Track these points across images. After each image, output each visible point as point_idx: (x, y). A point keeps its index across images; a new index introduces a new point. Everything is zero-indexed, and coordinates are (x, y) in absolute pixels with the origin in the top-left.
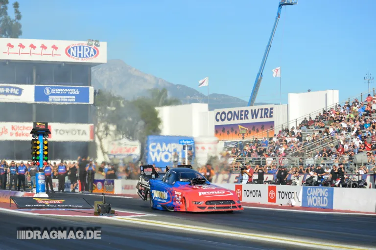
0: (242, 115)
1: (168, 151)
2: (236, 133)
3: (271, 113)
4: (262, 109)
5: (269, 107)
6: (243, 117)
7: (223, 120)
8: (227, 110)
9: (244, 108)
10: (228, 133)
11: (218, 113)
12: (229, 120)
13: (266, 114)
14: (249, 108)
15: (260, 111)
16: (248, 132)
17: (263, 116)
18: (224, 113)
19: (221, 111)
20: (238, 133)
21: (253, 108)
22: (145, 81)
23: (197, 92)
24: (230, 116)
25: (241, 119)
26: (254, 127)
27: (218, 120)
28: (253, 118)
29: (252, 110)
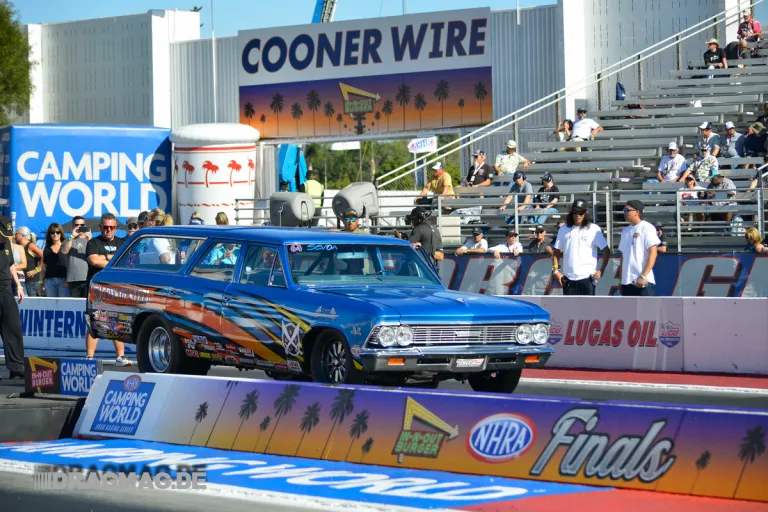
0: (351, 47)
3: (477, 36)
4: (437, 26)
5: (468, 17)
6: (358, 54)
7: (273, 67)
8: (289, 34)
10: (297, 112)
11: (254, 44)
12: (300, 65)
13: (454, 41)
15: (430, 32)
16: (379, 108)
17: (443, 47)
18: (278, 41)
20: (338, 111)
24: (301, 52)
25: (351, 61)
26: (406, 89)
27: (251, 69)
28: (399, 56)
29: (394, 30)
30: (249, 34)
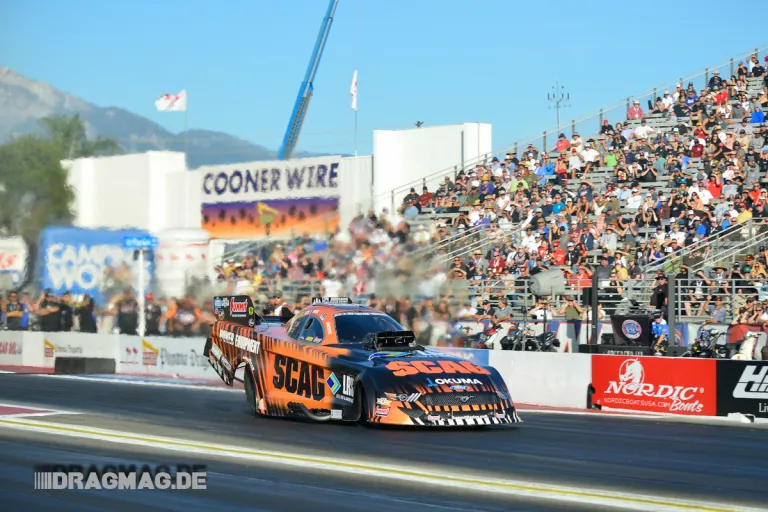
1: (92, 263)
2: (251, 221)
3: (333, 175)
4: (311, 168)
5: (328, 161)
6: (268, 185)
7: (220, 192)
8: (229, 170)
9: (270, 165)
10: (233, 221)
11: (209, 176)
12: (234, 190)
13: (320, 178)
14: (282, 165)
16: (278, 220)
17: (314, 182)
18: (223, 175)
19: (215, 170)
20: (256, 221)
21: (293, 164)
24: (236, 182)
25: (264, 189)
26: (293, 209)
28: (291, 187)
30: (205, 170)
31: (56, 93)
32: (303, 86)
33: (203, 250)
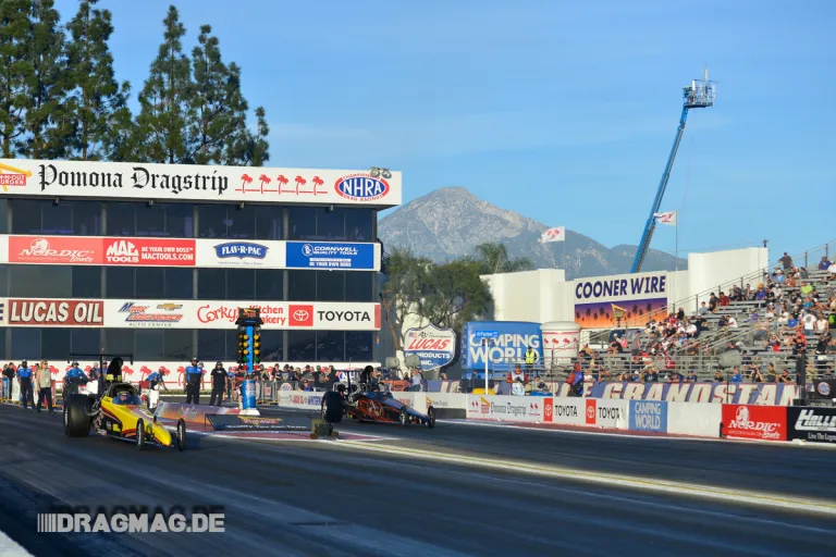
0: (616, 288)
1: (500, 346)
2: (608, 316)
3: (662, 284)
4: (648, 279)
5: (658, 274)
6: (618, 291)
7: (587, 296)
8: (593, 281)
9: (620, 277)
10: (596, 317)
11: (580, 285)
12: (597, 295)
13: (654, 286)
14: (628, 277)
15: (645, 282)
16: (626, 316)
17: (650, 289)
18: (588, 284)
19: (584, 281)
20: (611, 316)
21: (639, 275)
22: (505, 223)
23: (595, 242)
24: (598, 289)
25: (616, 294)
26: (635, 307)
27: (579, 296)
28: (633, 292)
29: (632, 280)
30: (578, 281)
31: (523, 220)
32: (649, 221)
33: (576, 336)
